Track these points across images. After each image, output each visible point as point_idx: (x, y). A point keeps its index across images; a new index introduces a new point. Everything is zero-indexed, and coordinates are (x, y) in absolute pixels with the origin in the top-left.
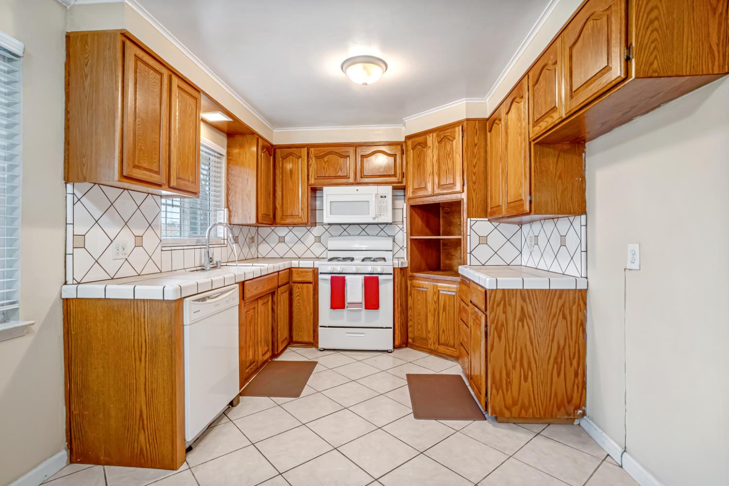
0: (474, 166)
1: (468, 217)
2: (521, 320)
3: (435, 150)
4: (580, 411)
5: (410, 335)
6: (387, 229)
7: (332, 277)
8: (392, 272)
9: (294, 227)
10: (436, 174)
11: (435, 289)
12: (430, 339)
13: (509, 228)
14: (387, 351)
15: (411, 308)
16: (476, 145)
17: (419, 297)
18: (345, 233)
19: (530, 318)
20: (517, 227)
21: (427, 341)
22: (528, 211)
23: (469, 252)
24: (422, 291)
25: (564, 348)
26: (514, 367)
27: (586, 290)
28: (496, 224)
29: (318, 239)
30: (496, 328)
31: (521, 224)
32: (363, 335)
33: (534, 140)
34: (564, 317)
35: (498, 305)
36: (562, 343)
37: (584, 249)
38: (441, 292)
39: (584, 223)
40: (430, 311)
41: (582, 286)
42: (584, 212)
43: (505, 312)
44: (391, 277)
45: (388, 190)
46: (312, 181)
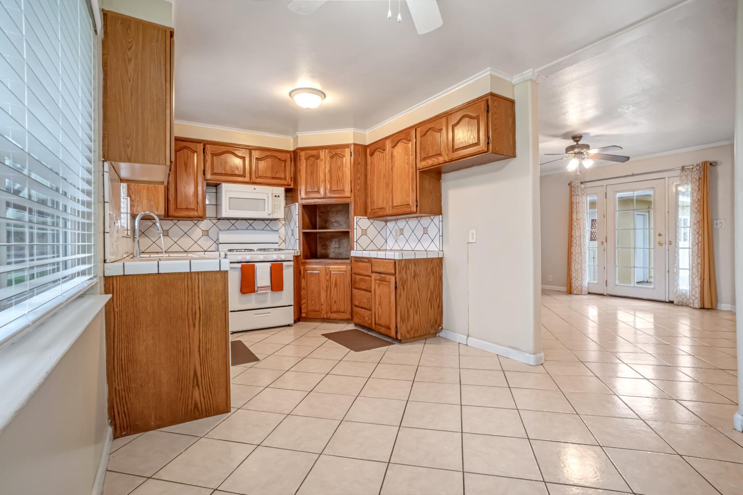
0: (359, 179)
1: (355, 215)
2: (414, 278)
3: (327, 163)
4: (440, 328)
5: (303, 311)
6: (272, 224)
7: (242, 265)
8: (292, 259)
9: (179, 220)
10: (328, 181)
11: (327, 272)
12: (323, 310)
13: (379, 224)
14: (289, 325)
15: (304, 288)
16: (359, 163)
17: (312, 278)
18: (233, 227)
19: (418, 276)
20: (384, 223)
21: (321, 312)
22: (415, 211)
23: (355, 241)
24: (315, 273)
25: (433, 293)
26: (411, 307)
27: (442, 258)
28: (372, 221)
29: (206, 233)
30: (402, 284)
31: (386, 221)
32: (270, 314)
33: (419, 170)
34: (433, 274)
35: (403, 269)
36: (432, 289)
37: (441, 235)
38: (332, 272)
39: (441, 220)
40: (323, 288)
41: (441, 256)
42: (440, 213)
43: (406, 273)
44: (292, 263)
45: (281, 191)
46: (209, 176)
